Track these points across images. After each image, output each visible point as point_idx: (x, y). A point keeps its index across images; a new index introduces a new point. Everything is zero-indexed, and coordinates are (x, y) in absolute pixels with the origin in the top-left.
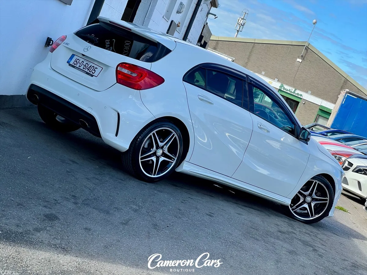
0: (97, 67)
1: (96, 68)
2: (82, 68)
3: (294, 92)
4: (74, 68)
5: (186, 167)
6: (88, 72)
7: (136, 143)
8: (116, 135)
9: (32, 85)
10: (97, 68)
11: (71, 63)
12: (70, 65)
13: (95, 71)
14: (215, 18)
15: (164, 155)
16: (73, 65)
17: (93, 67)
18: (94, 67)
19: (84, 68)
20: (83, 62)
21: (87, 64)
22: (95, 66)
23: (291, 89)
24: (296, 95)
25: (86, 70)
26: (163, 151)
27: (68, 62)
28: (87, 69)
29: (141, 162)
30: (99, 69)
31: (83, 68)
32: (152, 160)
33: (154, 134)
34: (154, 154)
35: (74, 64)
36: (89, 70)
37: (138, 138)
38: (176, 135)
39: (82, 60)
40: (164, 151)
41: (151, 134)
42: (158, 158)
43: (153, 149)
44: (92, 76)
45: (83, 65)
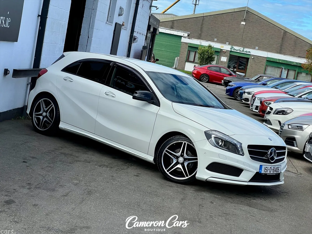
3: (243, 51)
14: (157, 9)
23: (240, 48)
24: (245, 53)
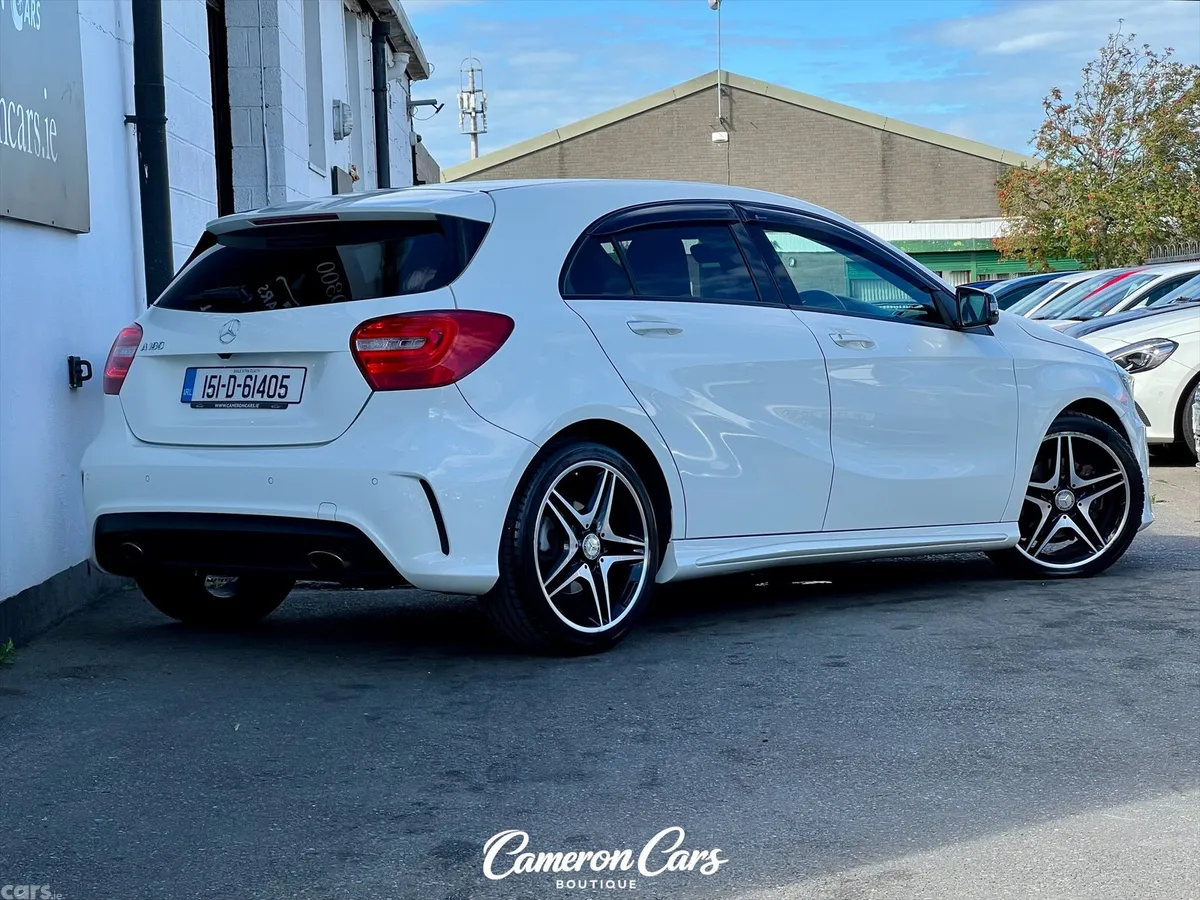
0: (286, 372)
1: (284, 377)
2: (238, 396)
4: (213, 407)
5: (686, 558)
6: (266, 398)
7: (513, 550)
8: (446, 549)
9: (103, 521)
10: (288, 377)
11: (197, 396)
12: (195, 405)
13: (286, 387)
15: (608, 548)
16: (206, 399)
17: (274, 380)
18: (276, 377)
19: (246, 393)
20: (232, 379)
21: (251, 377)
22: (280, 373)
25: (258, 397)
26: (600, 539)
27: (185, 399)
28: (258, 392)
29: (552, 598)
30: (296, 377)
31: (244, 396)
32: (580, 580)
33: (553, 498)
34: (580, 557)
35: (209, 396)
36: (263, 392)
37: (514, 529)
38: (617, 474)
39: (226, 374)
40: (603, 535)
41: (546, 500)
42: (594, 565)
43: (569, 543)
44: (284, 406)
45: (239, 386)
